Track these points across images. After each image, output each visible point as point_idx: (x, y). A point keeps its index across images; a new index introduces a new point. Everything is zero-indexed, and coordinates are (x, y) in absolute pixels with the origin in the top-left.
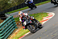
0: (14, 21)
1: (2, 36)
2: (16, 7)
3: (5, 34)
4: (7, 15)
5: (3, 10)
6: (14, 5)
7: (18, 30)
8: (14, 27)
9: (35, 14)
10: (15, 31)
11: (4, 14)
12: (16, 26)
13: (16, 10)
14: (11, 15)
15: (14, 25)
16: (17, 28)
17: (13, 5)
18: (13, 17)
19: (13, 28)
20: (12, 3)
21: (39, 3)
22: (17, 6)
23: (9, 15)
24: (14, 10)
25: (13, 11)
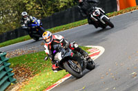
0: (8, 66)
2: (12, 32)
6: (8, 29)
7: (16, 87)
8: (8, 80)
10: (11, 89)
12: (12, 76)
13: (13, 40)
15: (7, 75)
16: (14, 82)
17: (5, 29)
18: (5, 56)
19: (5, 82)
20: (4, 24)
21: (67, 23)
22: (16, 31)
24: (7, 40)
25: (4, 43)
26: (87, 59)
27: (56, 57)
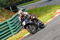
1: (14, 29)
3: (17, 27)
4: (19, 7)
5: (15, 2)
9: (48, 6)
11: (16, 7)
13: (28, 3)
14: (23, 8)
23: (21, 7)
25: (25, 4)
26: (40, 24)
27: (23, 23)
